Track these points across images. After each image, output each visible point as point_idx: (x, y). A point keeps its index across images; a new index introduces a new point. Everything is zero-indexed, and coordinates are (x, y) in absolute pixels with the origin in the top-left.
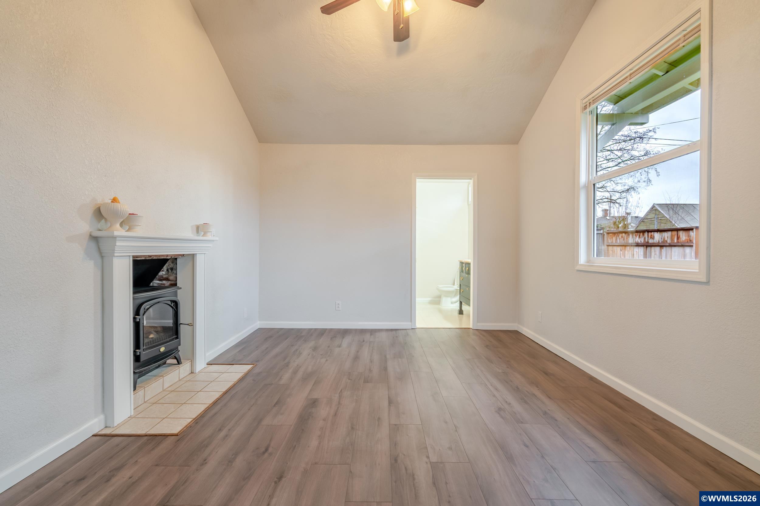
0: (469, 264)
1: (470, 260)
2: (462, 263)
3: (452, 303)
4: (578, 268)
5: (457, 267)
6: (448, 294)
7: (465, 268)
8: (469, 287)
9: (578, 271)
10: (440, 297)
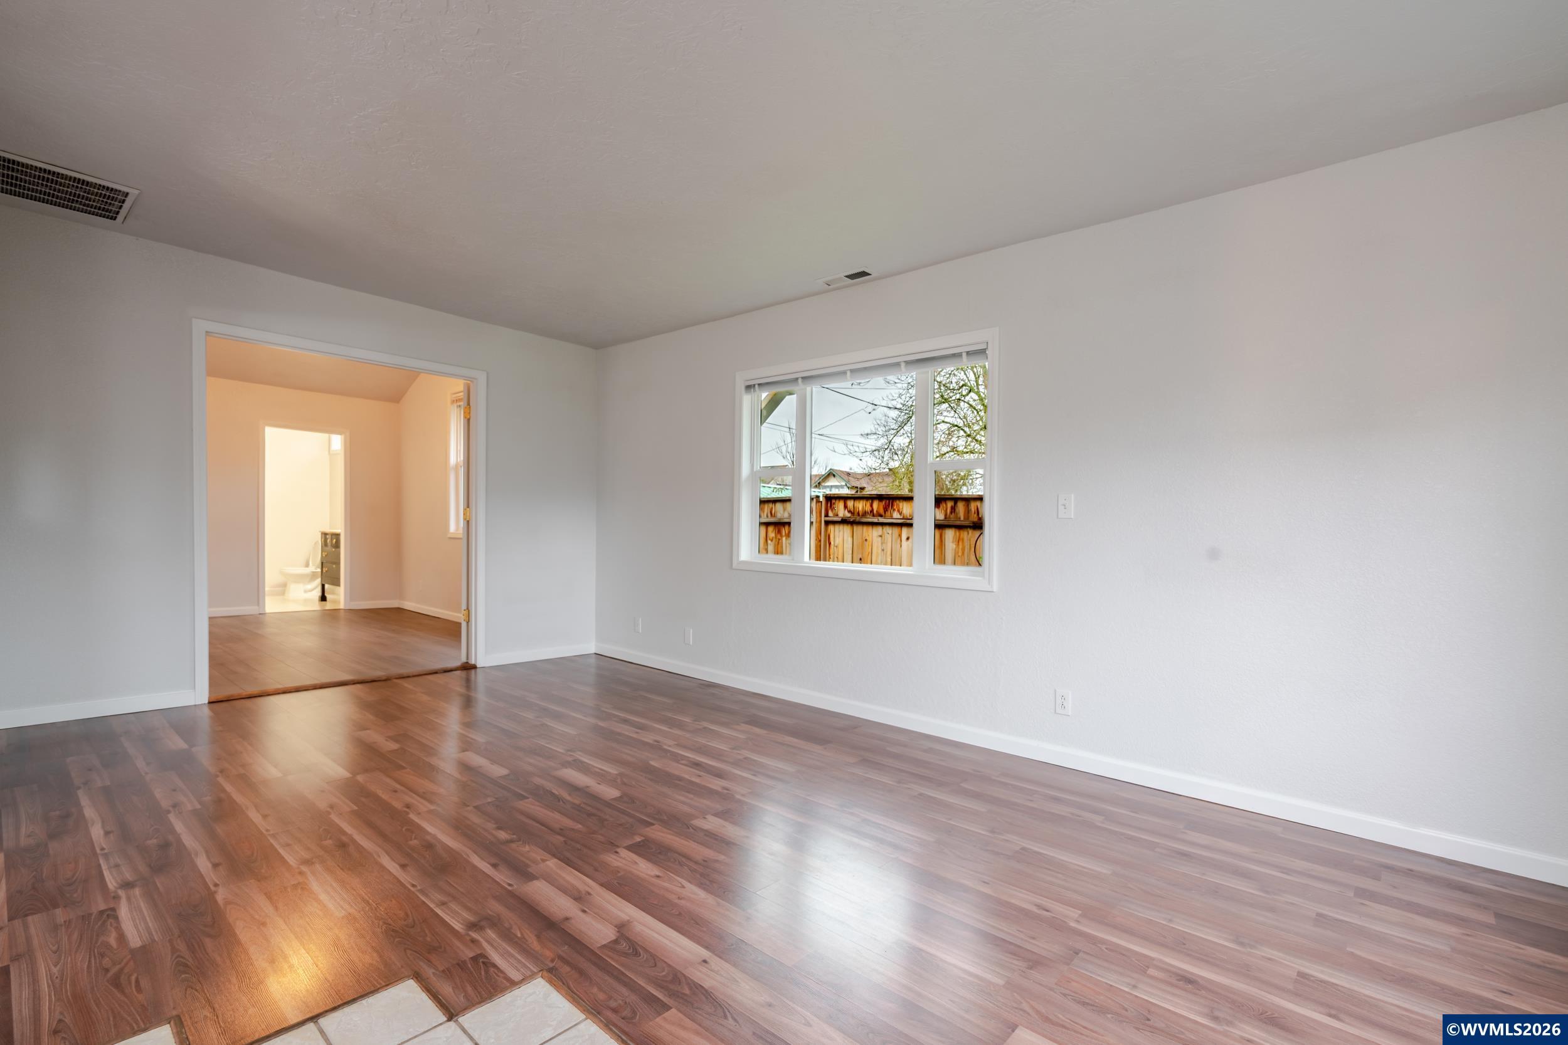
0: (337, 536)
1: (339, 529)
2: (325, 534)
3: (306, 592)
4: (449, 536)
5: (319, 539)
6: (300, 578)
7: (330, 542)
8: (338, 563)
9: (450, 538)
10: (284, 585)
